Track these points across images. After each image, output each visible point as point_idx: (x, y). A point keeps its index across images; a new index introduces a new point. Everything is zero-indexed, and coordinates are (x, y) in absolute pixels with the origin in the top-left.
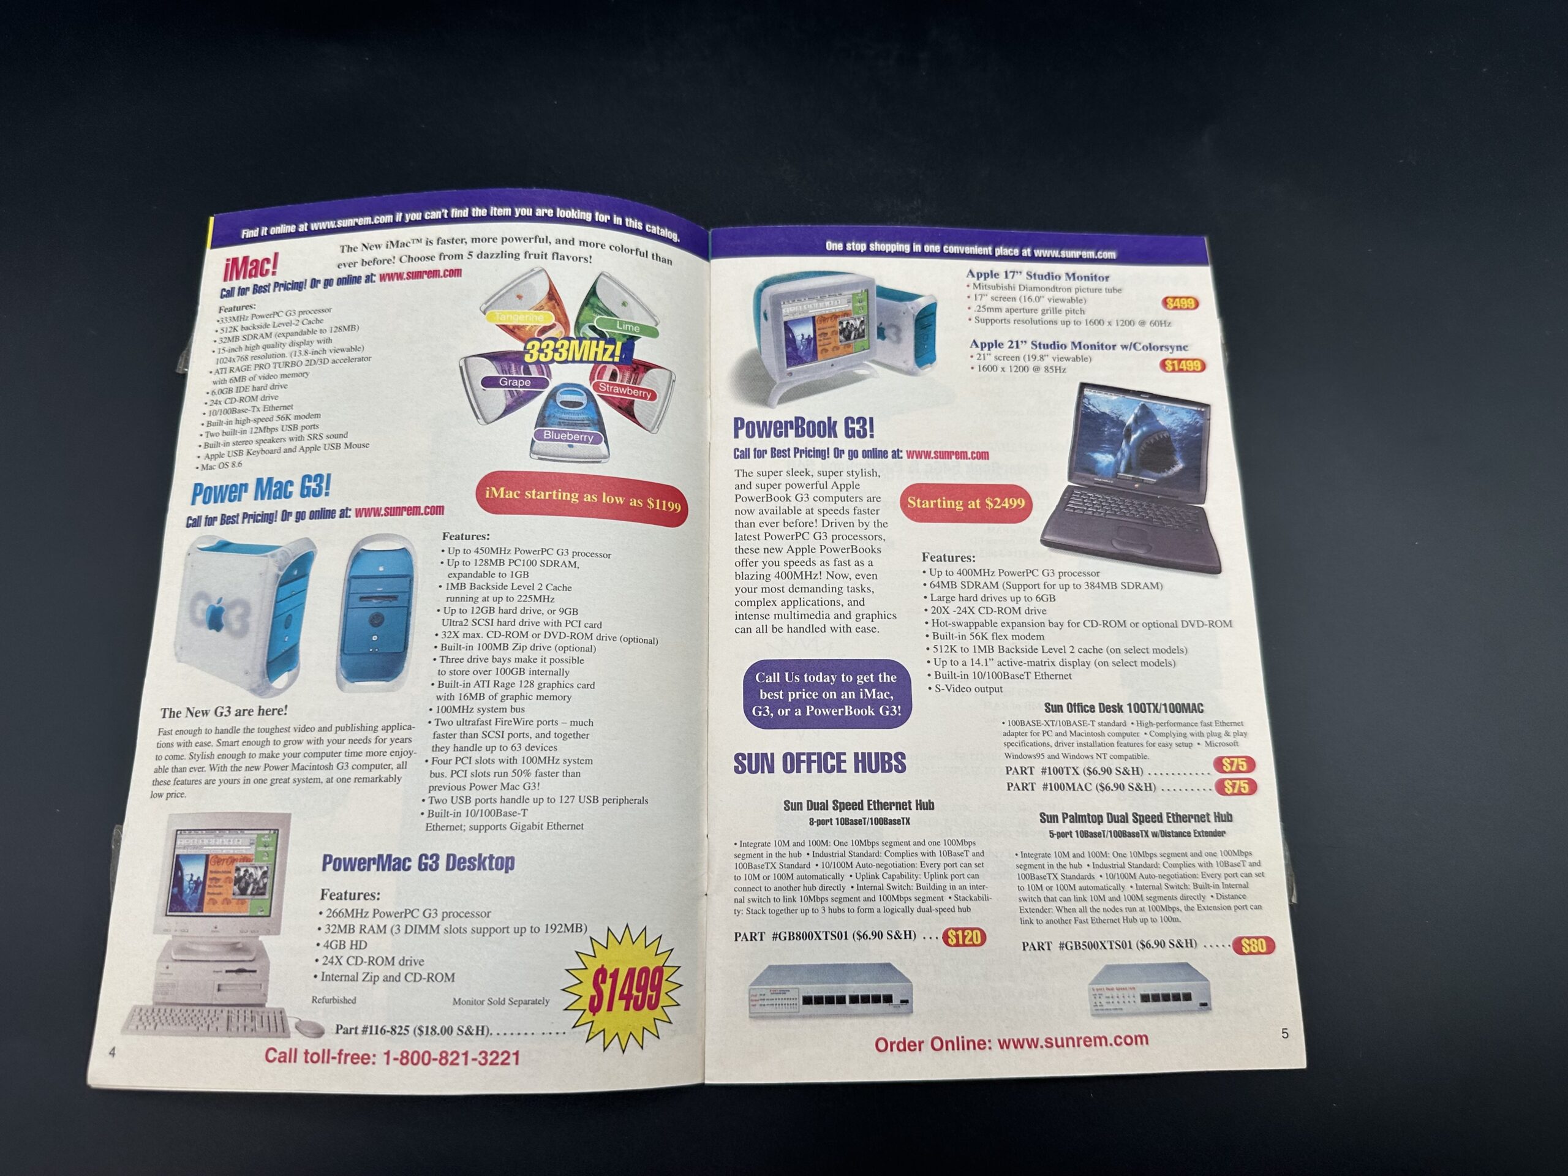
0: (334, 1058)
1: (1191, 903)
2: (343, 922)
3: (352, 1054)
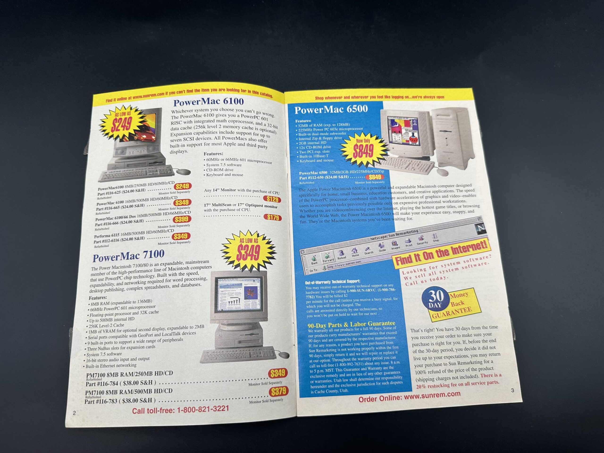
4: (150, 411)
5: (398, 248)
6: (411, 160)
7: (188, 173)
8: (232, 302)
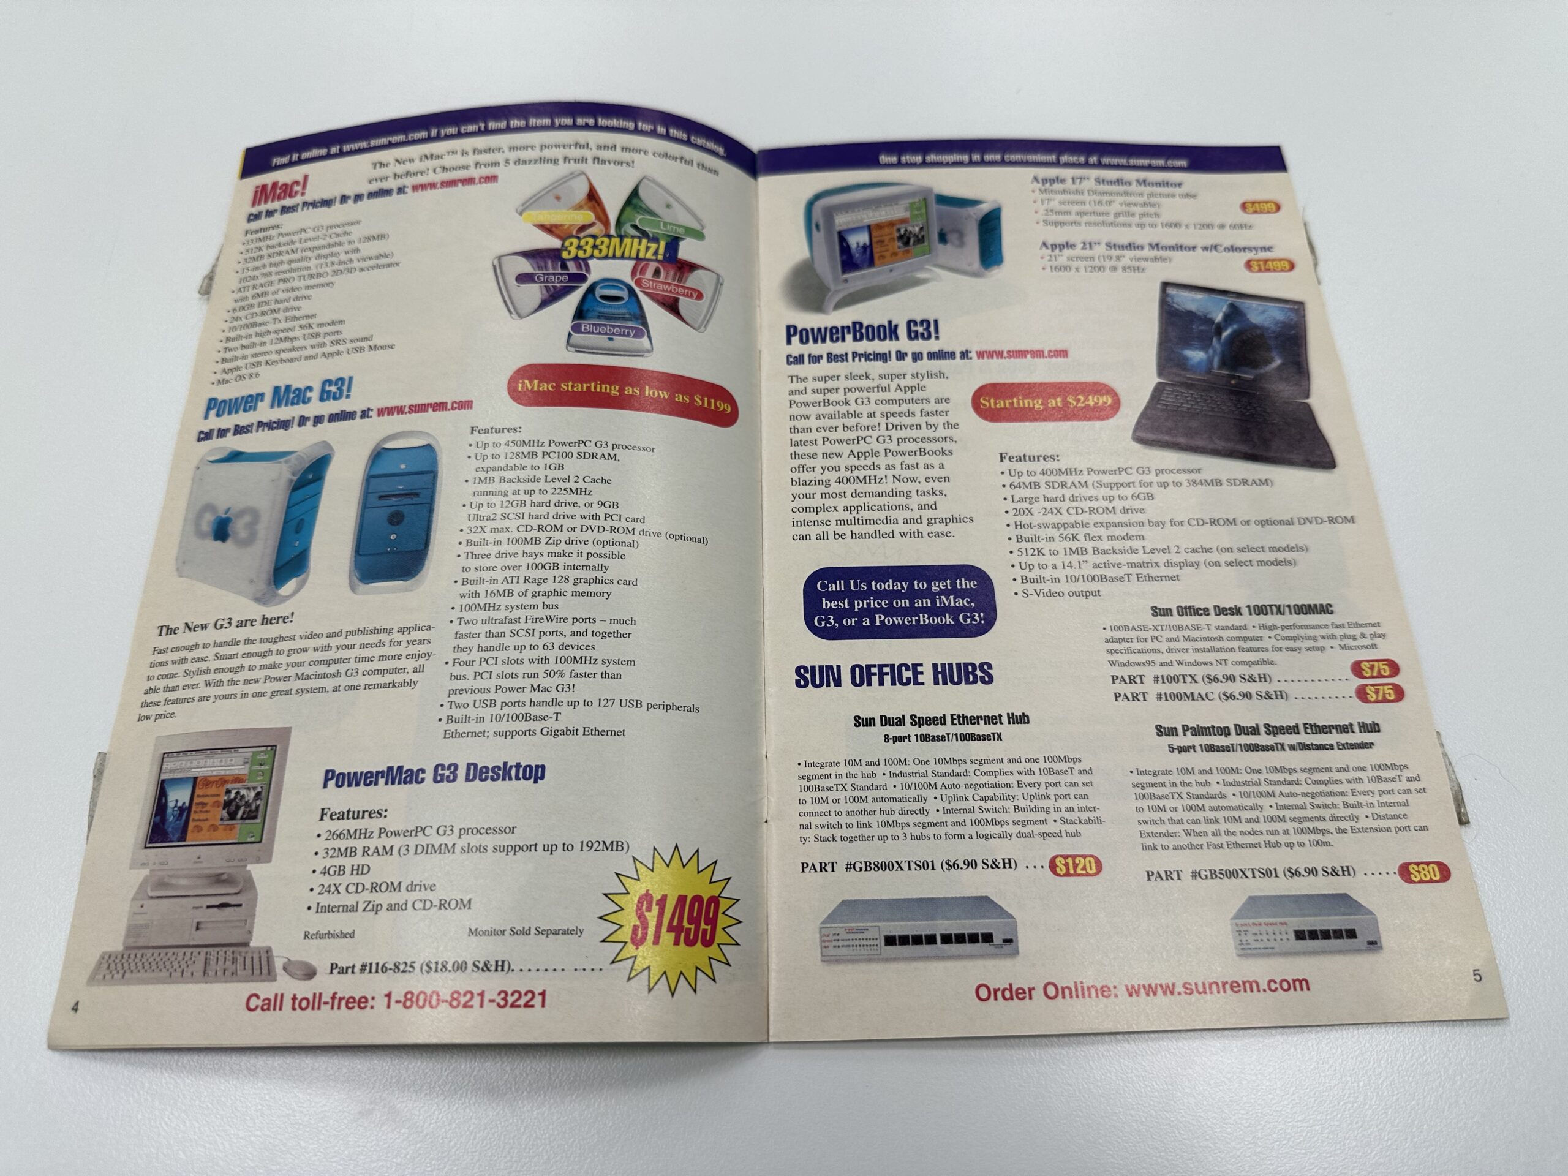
0: (326, 1003)
1: (1342, 825)
2: (343, 844)
3: (347, 997)
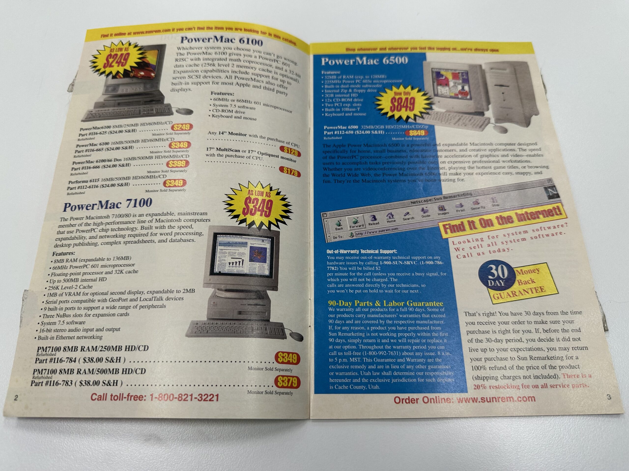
4: (114, 398)
5: (446, 213)
6: (461, 115)
7: (189, 112)
8: (233, 263)
